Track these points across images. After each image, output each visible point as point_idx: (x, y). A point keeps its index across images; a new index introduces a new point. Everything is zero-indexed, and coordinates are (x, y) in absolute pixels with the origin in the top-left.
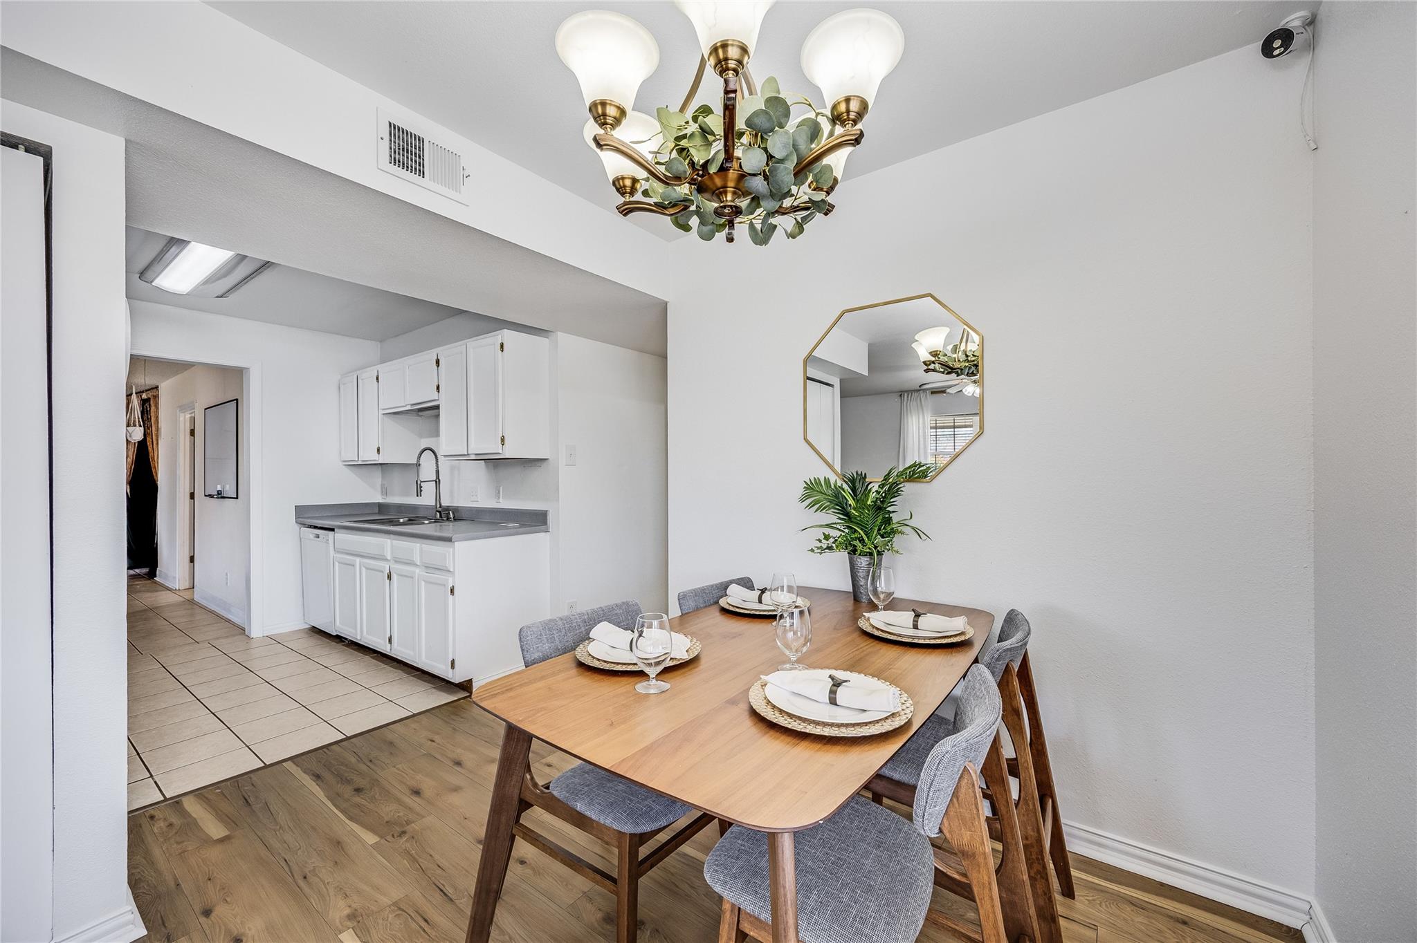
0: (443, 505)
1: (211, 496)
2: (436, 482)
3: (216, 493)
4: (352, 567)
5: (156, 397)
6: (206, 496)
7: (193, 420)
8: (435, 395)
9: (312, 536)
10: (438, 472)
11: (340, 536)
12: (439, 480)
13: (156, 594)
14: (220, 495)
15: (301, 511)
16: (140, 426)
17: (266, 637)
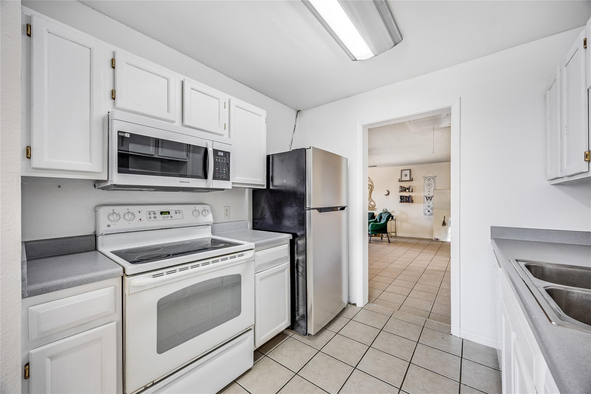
17: (462, 340)
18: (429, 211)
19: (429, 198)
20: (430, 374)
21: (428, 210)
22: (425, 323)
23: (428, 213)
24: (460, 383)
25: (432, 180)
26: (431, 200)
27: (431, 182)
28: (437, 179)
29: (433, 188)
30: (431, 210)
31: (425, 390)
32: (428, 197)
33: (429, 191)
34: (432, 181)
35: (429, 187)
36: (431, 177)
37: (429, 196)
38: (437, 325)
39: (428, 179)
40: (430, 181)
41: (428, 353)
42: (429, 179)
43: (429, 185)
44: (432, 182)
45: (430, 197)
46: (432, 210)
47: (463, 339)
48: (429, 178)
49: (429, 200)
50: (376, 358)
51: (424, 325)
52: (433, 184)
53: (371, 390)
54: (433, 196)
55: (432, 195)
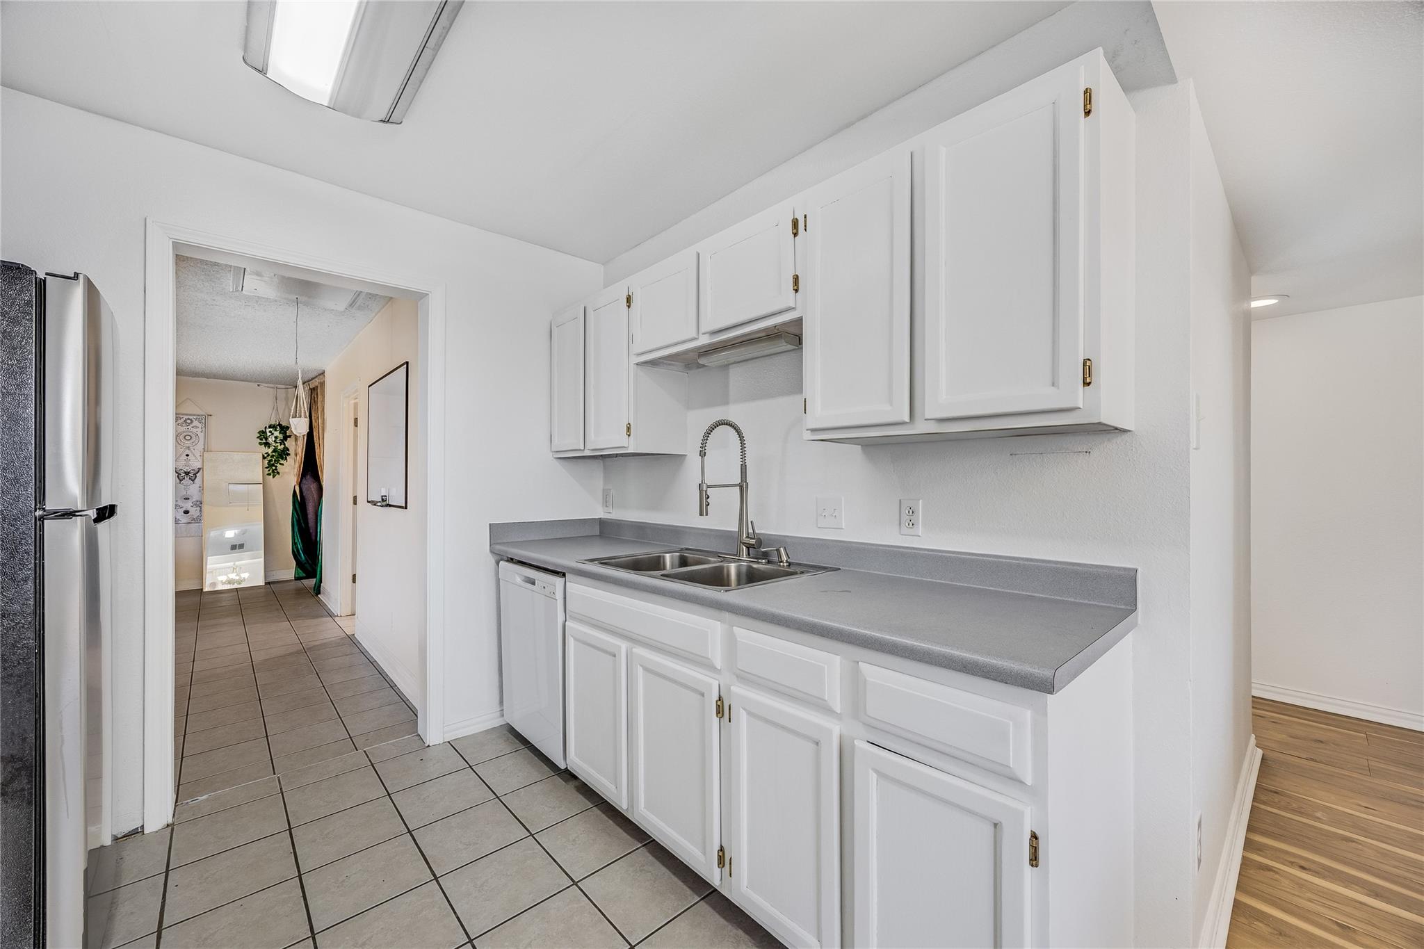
0: (757, 531)
1: (374, 503)
2: (741, 487)
3: (381, 500)
4: (611, 658)
5: (322, 384)
6: (368, 502)
7: (356, 405)
8: (788, 298)
9: (519, 580)
10: (744, 468)
11: (577, 588)
12: (747, 484)
13: (316, 621)
14: (385, 503)
15: (497, 531)
16: (306, 417)
17: (448, 744)
18: (186, 512)
19: (187, 473)
20: (453, 821)
21: (184, 509)
22: (368, 757)
23: (184, 519)
24: (498, 797)
25: (200, 425)
26: (193, 481)
27: (194, 430)
28: (212, 422)
29: (200, 446)
30: (194, 509)
31: (470, 845)
32: (185, 473)
33: (187, 455)
34: (197, 427)
35: (188, 443)
36: (194, 415)
37: (187, 469)
38: (393, 748)
39: (182, 420)
40: (191, 425)
41: (422, 797)
42: (189, 421)
43: (188, 438)
44: (200, 430)
45: (189, 473)
46: (198, 508)
47: (449, 742)
48: (187, 417)
49: (187, 481)
50: (340, 880)
51: (370, 761)
52: (201, 436)
53: (391, 930)
54: (199, 469)
55: (197, 465)
